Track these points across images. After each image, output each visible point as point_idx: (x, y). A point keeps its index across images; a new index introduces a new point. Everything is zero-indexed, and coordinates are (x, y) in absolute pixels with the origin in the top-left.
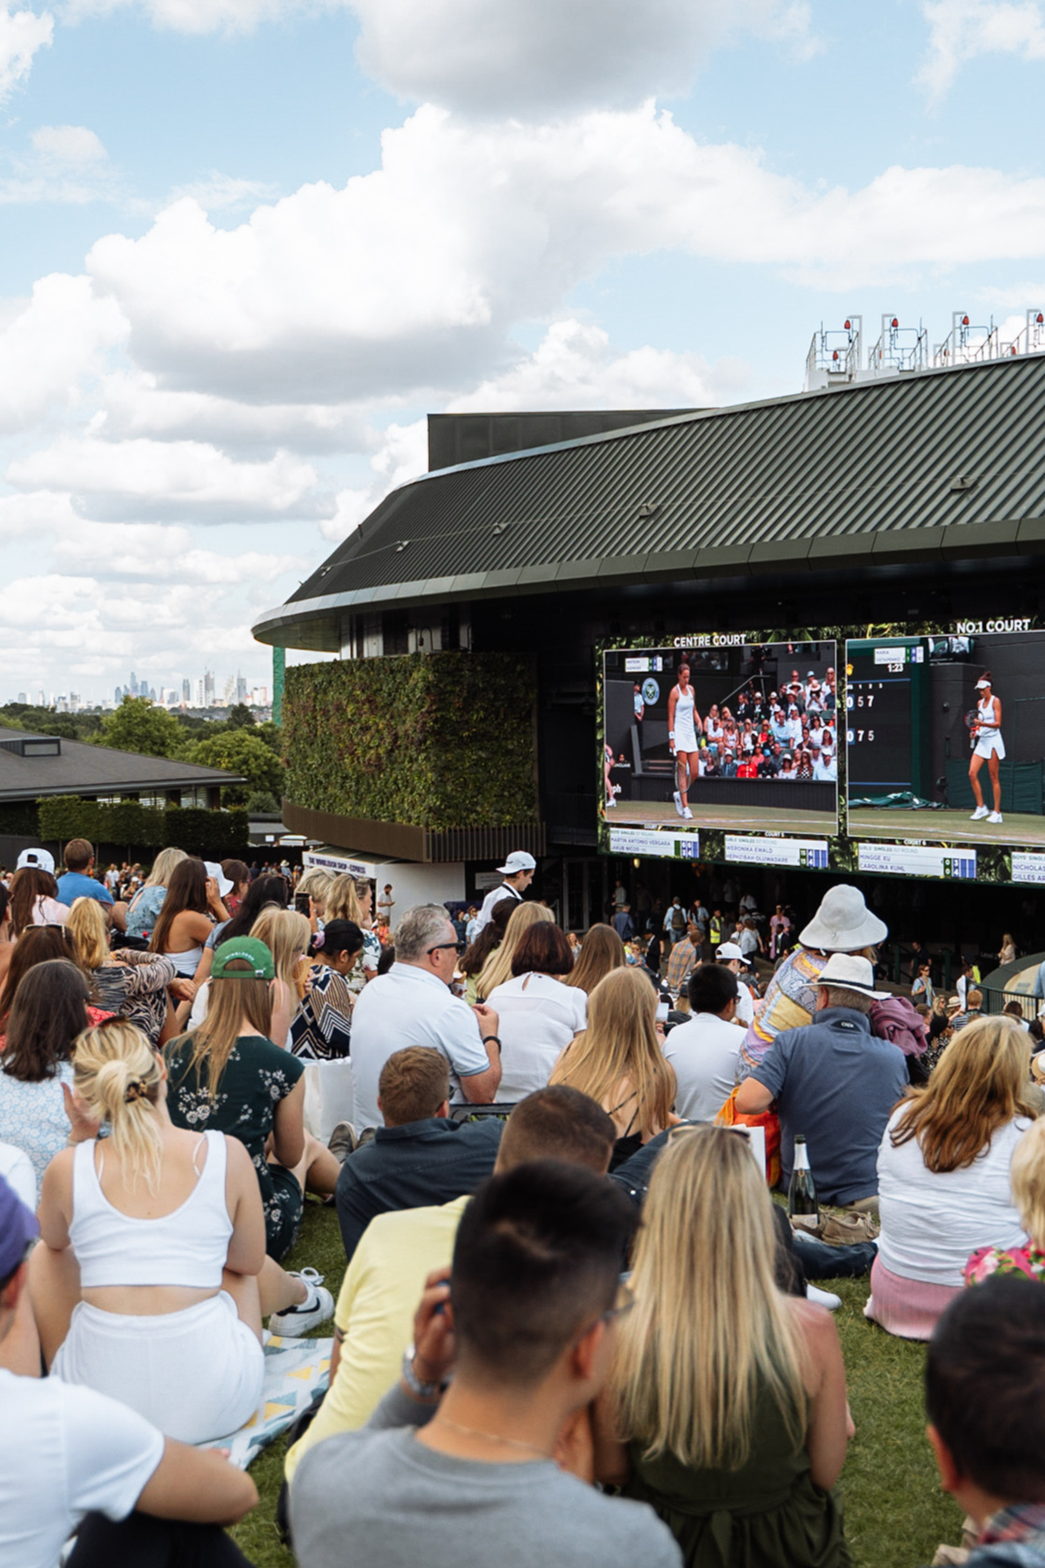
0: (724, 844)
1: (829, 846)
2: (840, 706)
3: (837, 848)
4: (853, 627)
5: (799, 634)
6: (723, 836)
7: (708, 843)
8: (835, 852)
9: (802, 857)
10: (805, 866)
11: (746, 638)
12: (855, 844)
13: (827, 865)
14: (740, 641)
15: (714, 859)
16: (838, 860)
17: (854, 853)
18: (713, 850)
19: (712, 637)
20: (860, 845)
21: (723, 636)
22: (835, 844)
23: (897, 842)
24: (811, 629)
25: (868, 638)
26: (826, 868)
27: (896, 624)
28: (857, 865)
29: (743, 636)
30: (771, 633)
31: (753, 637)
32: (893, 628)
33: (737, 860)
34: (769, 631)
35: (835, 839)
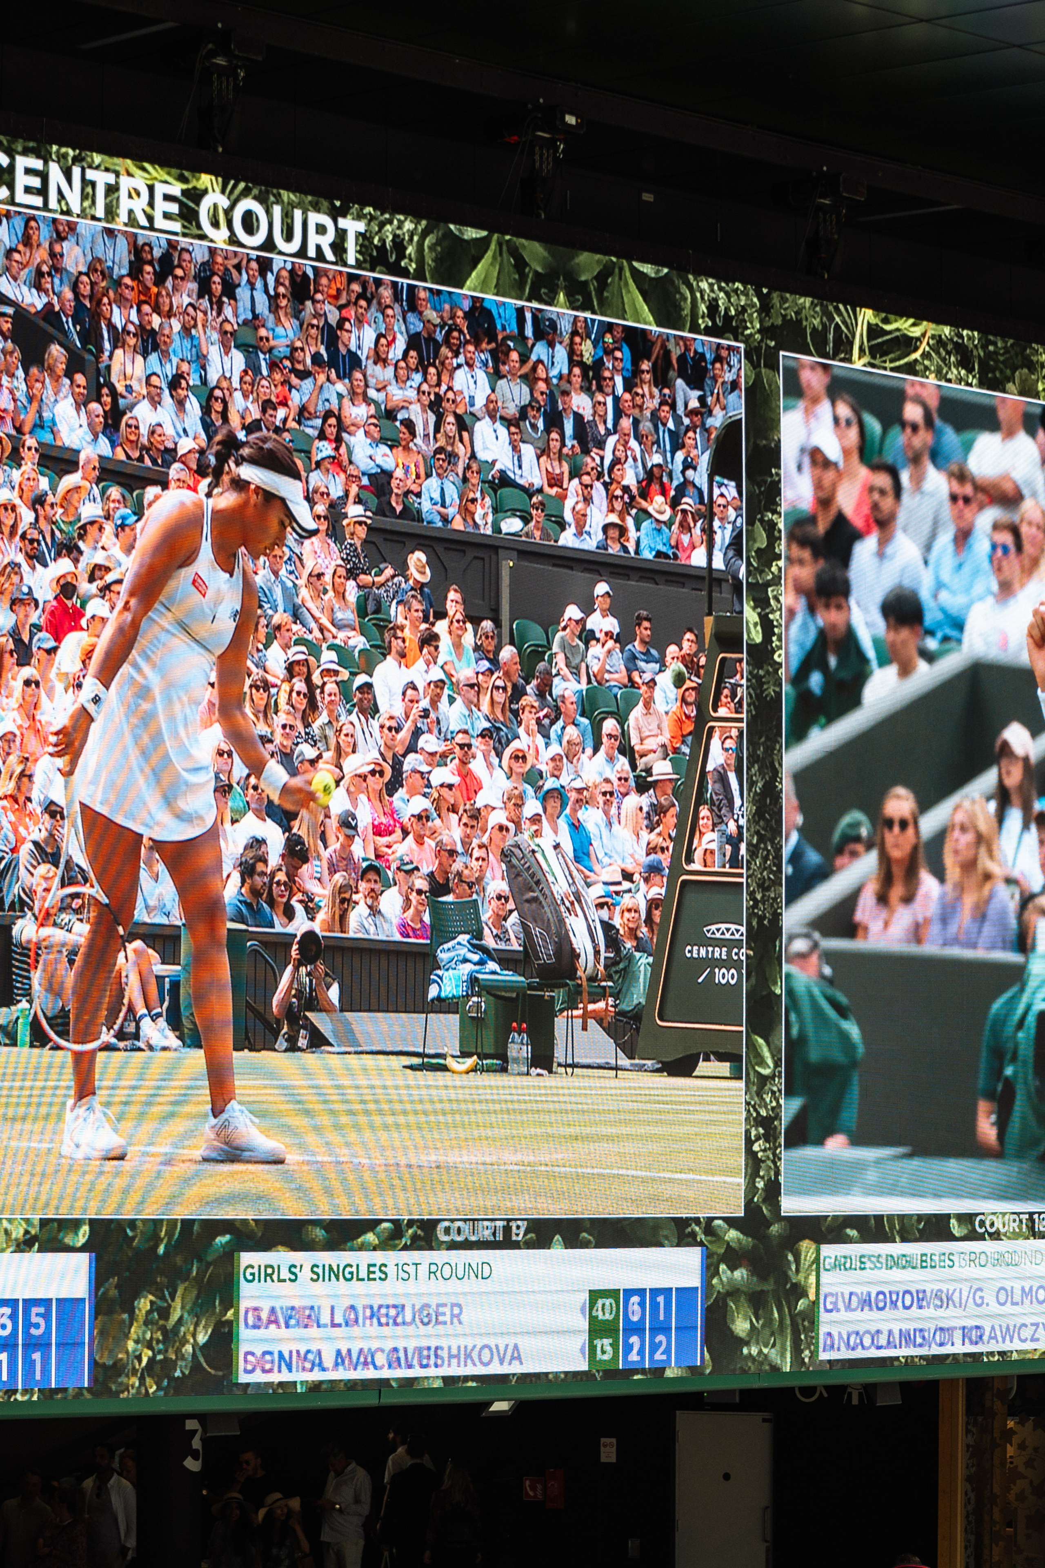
0: (230, 1299)
1: (710, 1269)
2: (758, 637)
3: (740, 1274)
4: (806, 301)
5: (602, 278)
6: (229, 1257)
7: (144, 1304)
8: (733, 1292)
9: (597, 1329)
10: (611, 1374)
11: (364, 238)
12: (807, 1247)
13: (700, 1356)
14: (338, 247)
15: (178, 1387)
16: (741, 1326)
17: (799, 1291)
18: (171, 1336)
19: (196, 195)
20: (830, 1251)
21: (248, 204)
22: (733, 1257)
23: (956, 1229)
24: (647, 269)
25: (859, 364)
26: (694, 1370)
27: (947, 330)
28: (812, 1342)
29: (353, 226)
30: (482, 245)
31: (399, 245)
32: (940, 342)
33: (301, 1376)
34: (472, 233)
35: (733, 1234)
